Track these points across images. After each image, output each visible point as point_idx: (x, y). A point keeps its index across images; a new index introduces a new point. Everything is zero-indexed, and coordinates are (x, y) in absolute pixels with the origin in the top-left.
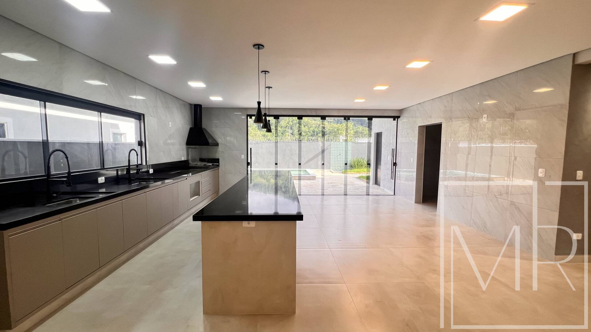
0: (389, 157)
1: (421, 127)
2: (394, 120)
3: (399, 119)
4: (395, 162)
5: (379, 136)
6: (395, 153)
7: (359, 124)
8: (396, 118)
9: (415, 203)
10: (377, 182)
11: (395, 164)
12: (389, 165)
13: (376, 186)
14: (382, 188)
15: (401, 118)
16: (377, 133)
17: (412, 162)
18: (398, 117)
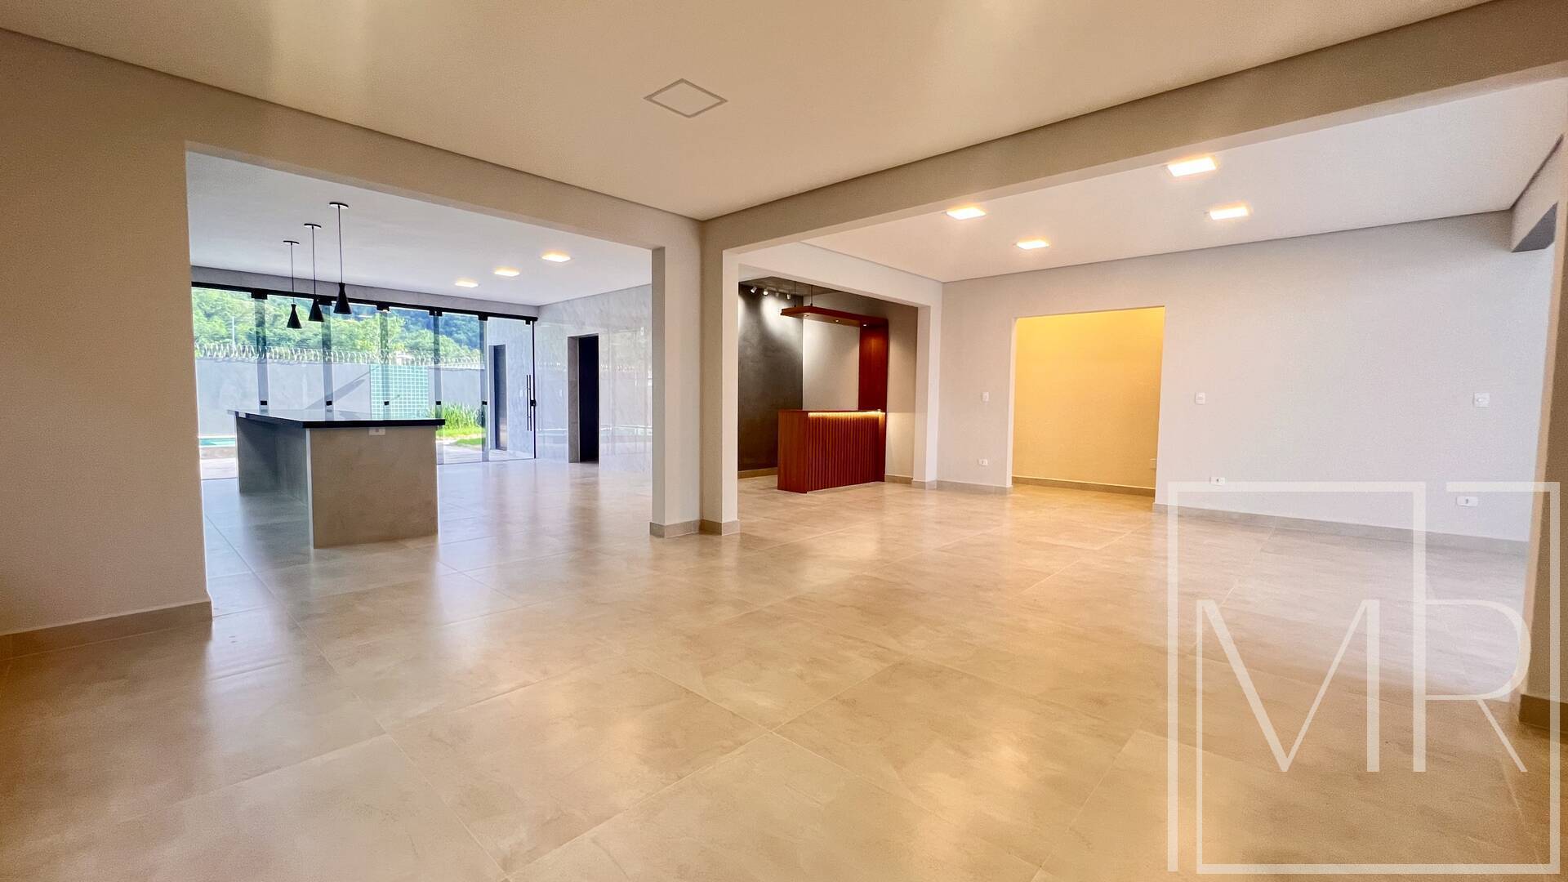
0: (521, 391)
1: (571, 339)
2: (528, 323)
3: (536, 323)
4: (532, 399)
5: (498, 352)
6: (531, 382)
7: (419, 324)
8: (528, 320)
9: (570, 462)
10: (498, 445)
11: (533, 403)
12: (523, 407)
13: (498, 451)
14: (512, 452)
15: (538, 320)
16: (495, 347)
17: (561, 395)
18: (535, 319)
